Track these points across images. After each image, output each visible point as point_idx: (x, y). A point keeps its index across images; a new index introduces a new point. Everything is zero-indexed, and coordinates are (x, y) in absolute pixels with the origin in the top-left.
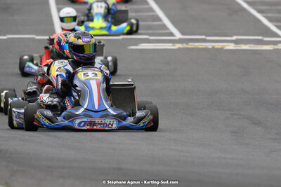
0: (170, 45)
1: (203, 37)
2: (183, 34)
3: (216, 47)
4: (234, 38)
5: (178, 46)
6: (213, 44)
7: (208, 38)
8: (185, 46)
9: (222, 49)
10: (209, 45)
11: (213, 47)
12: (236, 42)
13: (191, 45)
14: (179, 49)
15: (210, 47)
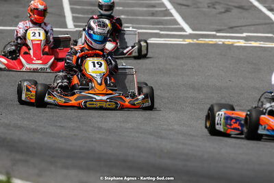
0: (181, 40)
1: (214, 33)
2: (193, 30)
3: (226, 43)
4: (245, 35)
5: (188, 41)
6: (223, 40)
7: (218, 34)
8: (195, 41)
9: (232, 45)
10: (220, 41)
11: (223, 43)
12: (246, 39)
13: (202, 41)
14: (190, 44)
15: (221, 43)
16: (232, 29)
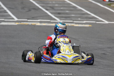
1: (26, 20)
2: (18, 19)
3: (32, 24)
4: (39, 20)
7: (29, 20)
8: (20, 23)
9: (35, 25)
12: (40, 22)
13: (22, 23)
14: (18, 25)
15: (30, 24)
16: (33, 18)
